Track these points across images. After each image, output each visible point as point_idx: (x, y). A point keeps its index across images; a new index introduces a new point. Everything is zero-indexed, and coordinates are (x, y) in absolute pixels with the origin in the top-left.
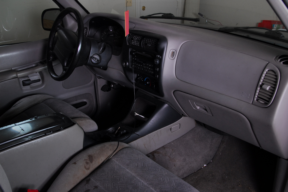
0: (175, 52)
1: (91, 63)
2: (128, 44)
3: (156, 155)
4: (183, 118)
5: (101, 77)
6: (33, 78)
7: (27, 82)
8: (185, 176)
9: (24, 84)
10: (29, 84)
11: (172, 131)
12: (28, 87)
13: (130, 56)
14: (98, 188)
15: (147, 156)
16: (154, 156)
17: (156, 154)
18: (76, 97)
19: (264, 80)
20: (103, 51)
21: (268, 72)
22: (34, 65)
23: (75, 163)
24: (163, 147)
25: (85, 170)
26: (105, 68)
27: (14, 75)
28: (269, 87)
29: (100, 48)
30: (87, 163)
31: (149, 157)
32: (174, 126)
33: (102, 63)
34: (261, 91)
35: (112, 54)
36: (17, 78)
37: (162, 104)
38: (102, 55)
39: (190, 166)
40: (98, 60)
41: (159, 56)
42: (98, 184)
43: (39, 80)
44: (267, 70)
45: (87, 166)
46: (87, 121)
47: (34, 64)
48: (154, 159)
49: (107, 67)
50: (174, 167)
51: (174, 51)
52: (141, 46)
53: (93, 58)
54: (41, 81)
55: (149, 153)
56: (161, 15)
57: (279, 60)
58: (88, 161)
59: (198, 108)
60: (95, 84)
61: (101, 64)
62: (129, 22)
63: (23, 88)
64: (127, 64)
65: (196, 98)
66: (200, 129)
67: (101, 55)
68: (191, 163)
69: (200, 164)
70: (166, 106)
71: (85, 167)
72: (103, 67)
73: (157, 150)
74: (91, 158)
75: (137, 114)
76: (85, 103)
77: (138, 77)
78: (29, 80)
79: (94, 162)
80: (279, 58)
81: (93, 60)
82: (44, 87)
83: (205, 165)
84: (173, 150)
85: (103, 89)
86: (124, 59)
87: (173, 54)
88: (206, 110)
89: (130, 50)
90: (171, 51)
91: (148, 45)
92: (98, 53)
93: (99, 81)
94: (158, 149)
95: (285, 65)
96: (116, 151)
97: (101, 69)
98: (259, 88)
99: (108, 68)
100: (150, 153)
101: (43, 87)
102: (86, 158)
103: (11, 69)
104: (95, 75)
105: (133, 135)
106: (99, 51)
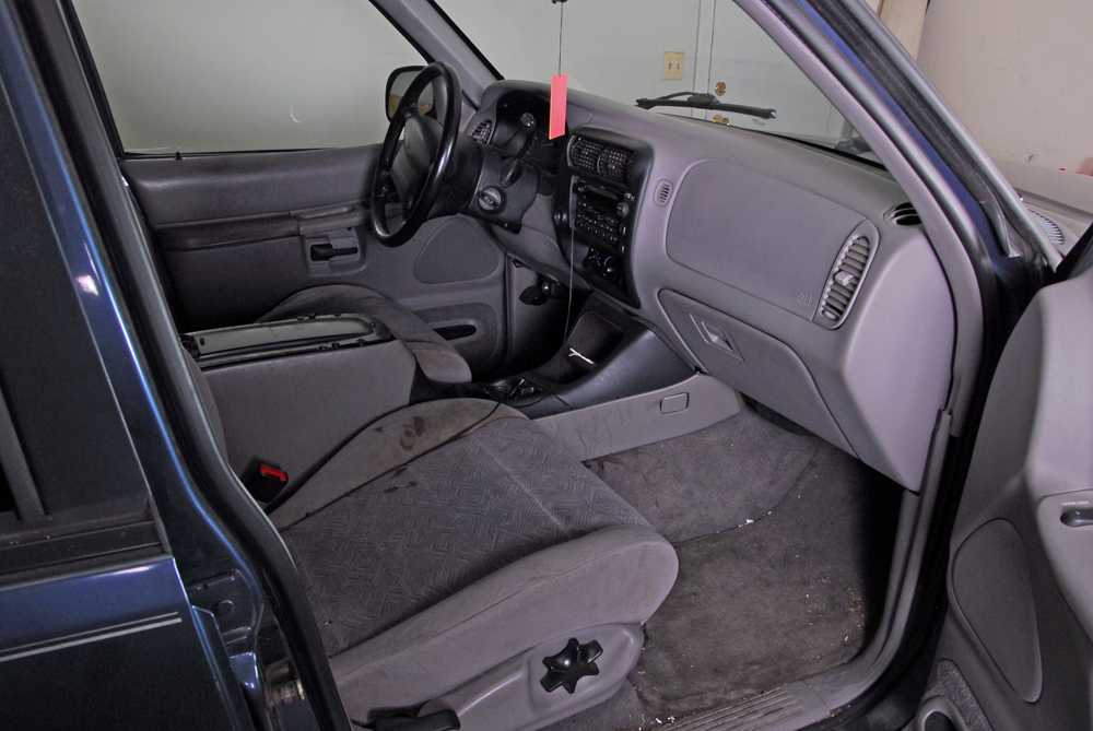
0: (670, 188)
1: (478, 209)
2: (569, 164)
3: (608, 466)
4: (696, 376)
5: (520, 259)
6: (337, 244)
7: (322, 251)
8: (683, 537)
9: (315, 257)
10: (326, 258)
11: (664, 409)
12: (324, 264)
13: (572, 197)
14: (418, 486)
15: (586, 465)
16: (602, 467)
17: (609, 464)
18: (447, 311)
19: (846, 261)
20: (514, 179)
21: (858, 242)
22: (345, 210)
23: (379, 430)
24: (635, 451)
25: (401, 449)
26: (516, 228)
27: (292, 228)
28: (850, 277)
29: (504, 172)
30: (408, 434)
31: (588, 467)
32: (671, 394)
33: (507, 214)
34: (836, 288)
35: (537, 192)
36: (296, 238)
37: (640, 328)
38: (508, 191)
39: (703, 513)
40: (495, 204)
41: (629, 195)
42: (420, 478)
43: (354, 251)
44: (855, 237)
45: (408, 441)
46: (443, 352)
47: (346, 206)
48: (601, 472)
49: (521, 225)
50: (655, 506)
51: (668, 183)
52: (595, 169)
53: (482, 195)
54: (359, 253)
55: (590, 458)
56: (685, 98)
57: (893, 215)
58: (410, 429)
59: (715, 339)
60: (505, 278)
61: (503, 215)
62: (568, 103)
63: (312, 267)
64: (565, 217)
65: (703, 306)
66: (751, 421)
67: (506, 191)
68: (706, 507)
69: (736, 516)
70: (649, 335)
71: (402, 443)
72: (509, 224)
73: (615, 454)
74: (419, 425)
75: (576, 353)
76: (471, 330)
77: (590, 254)
78: (329, 246)
79: (424, 435)
80: (897, 209)
81: (481, 202)
82: (364, 271)
83: (748, 521)
84: (659, 460)
85: (524, 297)
86: (559, 205)
87: (665, 192)
88: (727, 342)
89: (574, 180)
90: (661, 184)
91: (610, 166)
92: (498, 185)
93: (515, 270)
94: (618, 453)
95: (900, 226)
96: (487, 420)
97: (506, 229)
98: (831, 282)
99: (523, 229)
100: (594, 460)
101: (362, 269)
102: (408, 423)
103: (286, 213)
104: (506, 254)
105: (551, 401)
106: (501, 180)
